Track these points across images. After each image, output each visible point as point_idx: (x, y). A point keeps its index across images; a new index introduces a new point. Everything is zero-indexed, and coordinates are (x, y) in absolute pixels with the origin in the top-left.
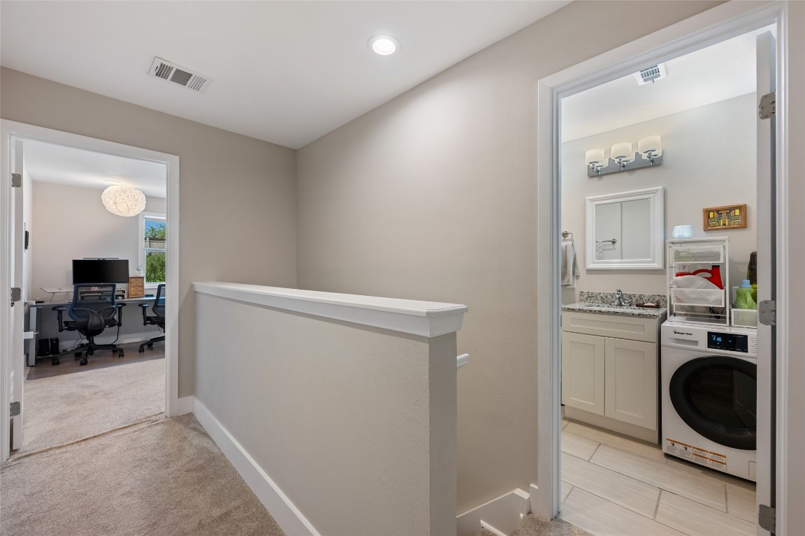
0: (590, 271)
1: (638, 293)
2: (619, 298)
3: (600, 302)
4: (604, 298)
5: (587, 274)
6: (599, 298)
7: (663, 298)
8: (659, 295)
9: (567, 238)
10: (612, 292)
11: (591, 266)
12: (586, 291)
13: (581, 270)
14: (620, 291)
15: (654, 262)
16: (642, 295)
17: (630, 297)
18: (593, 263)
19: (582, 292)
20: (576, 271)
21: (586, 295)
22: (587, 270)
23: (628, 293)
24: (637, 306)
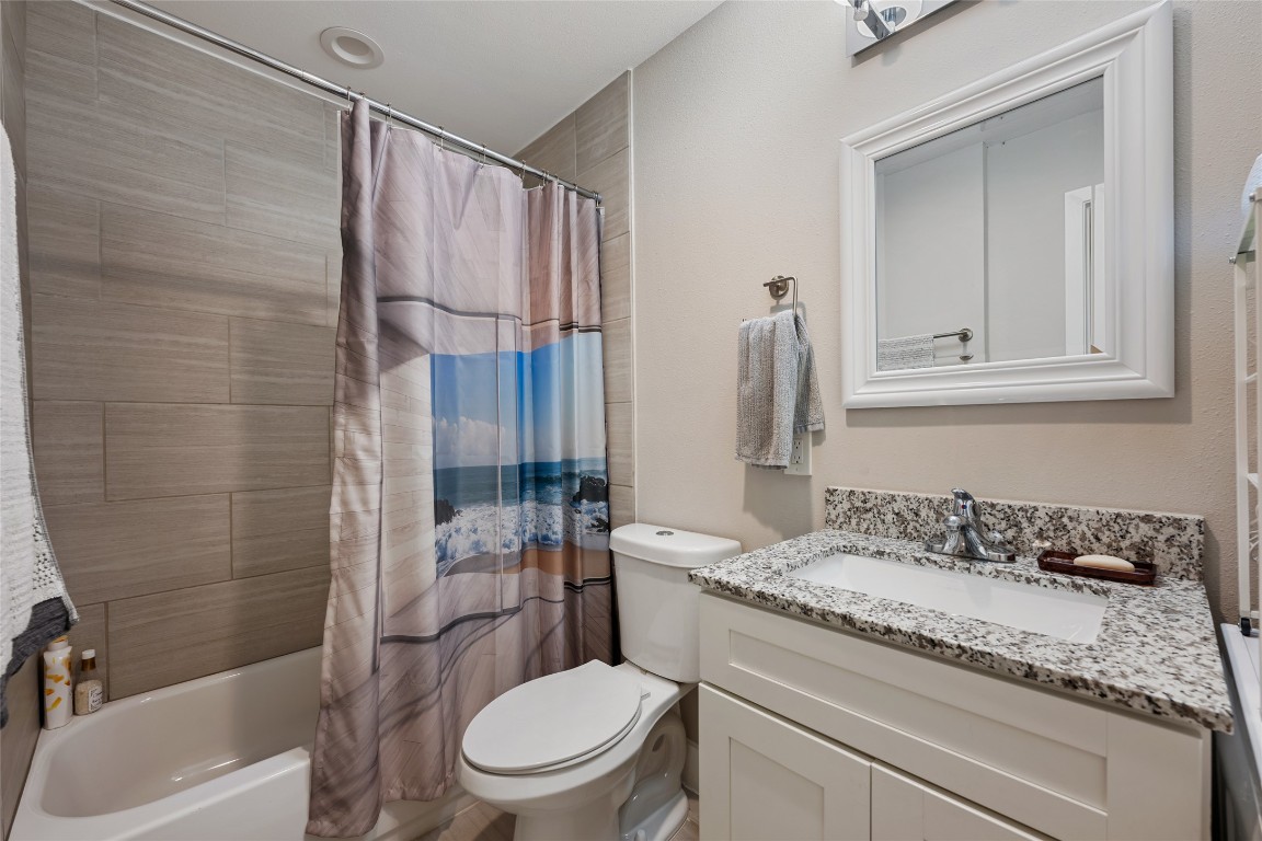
0: (860, 415)
1: (1046, 504)
2: (963, 529)
3: (894, 531)
4: (910, 516)
5: (850, 424)
6: (890, 517)
7: (1170, 531)
8: (1147, 519)
9: (783, 301)
10: (936, 497)
11: (861, 393)
12: (844, 488)
13: (828, 413)
14: (966, 496)
15: (1121, 365)
16: (1061, 513)
17: (1011, 518)
18: (869, 383)
19: (831, 492)
20: (813, 416)
21: (846, 505)
22: (850, 411)
23: (1002, 502)
24: (1045, 566)
